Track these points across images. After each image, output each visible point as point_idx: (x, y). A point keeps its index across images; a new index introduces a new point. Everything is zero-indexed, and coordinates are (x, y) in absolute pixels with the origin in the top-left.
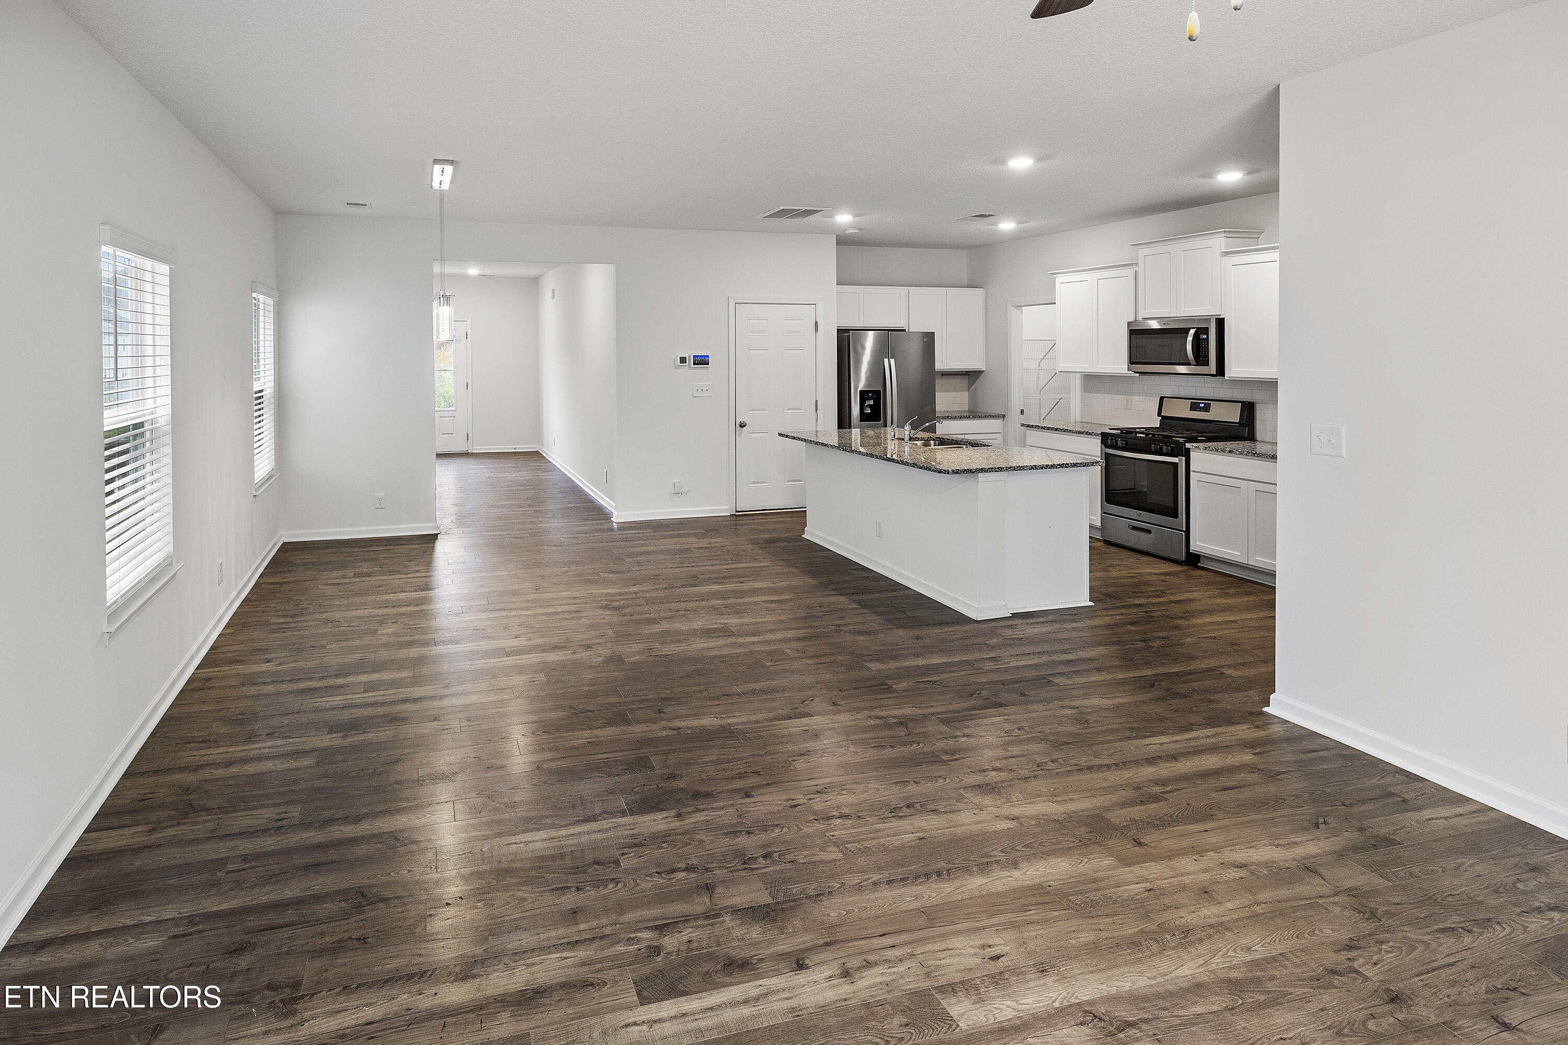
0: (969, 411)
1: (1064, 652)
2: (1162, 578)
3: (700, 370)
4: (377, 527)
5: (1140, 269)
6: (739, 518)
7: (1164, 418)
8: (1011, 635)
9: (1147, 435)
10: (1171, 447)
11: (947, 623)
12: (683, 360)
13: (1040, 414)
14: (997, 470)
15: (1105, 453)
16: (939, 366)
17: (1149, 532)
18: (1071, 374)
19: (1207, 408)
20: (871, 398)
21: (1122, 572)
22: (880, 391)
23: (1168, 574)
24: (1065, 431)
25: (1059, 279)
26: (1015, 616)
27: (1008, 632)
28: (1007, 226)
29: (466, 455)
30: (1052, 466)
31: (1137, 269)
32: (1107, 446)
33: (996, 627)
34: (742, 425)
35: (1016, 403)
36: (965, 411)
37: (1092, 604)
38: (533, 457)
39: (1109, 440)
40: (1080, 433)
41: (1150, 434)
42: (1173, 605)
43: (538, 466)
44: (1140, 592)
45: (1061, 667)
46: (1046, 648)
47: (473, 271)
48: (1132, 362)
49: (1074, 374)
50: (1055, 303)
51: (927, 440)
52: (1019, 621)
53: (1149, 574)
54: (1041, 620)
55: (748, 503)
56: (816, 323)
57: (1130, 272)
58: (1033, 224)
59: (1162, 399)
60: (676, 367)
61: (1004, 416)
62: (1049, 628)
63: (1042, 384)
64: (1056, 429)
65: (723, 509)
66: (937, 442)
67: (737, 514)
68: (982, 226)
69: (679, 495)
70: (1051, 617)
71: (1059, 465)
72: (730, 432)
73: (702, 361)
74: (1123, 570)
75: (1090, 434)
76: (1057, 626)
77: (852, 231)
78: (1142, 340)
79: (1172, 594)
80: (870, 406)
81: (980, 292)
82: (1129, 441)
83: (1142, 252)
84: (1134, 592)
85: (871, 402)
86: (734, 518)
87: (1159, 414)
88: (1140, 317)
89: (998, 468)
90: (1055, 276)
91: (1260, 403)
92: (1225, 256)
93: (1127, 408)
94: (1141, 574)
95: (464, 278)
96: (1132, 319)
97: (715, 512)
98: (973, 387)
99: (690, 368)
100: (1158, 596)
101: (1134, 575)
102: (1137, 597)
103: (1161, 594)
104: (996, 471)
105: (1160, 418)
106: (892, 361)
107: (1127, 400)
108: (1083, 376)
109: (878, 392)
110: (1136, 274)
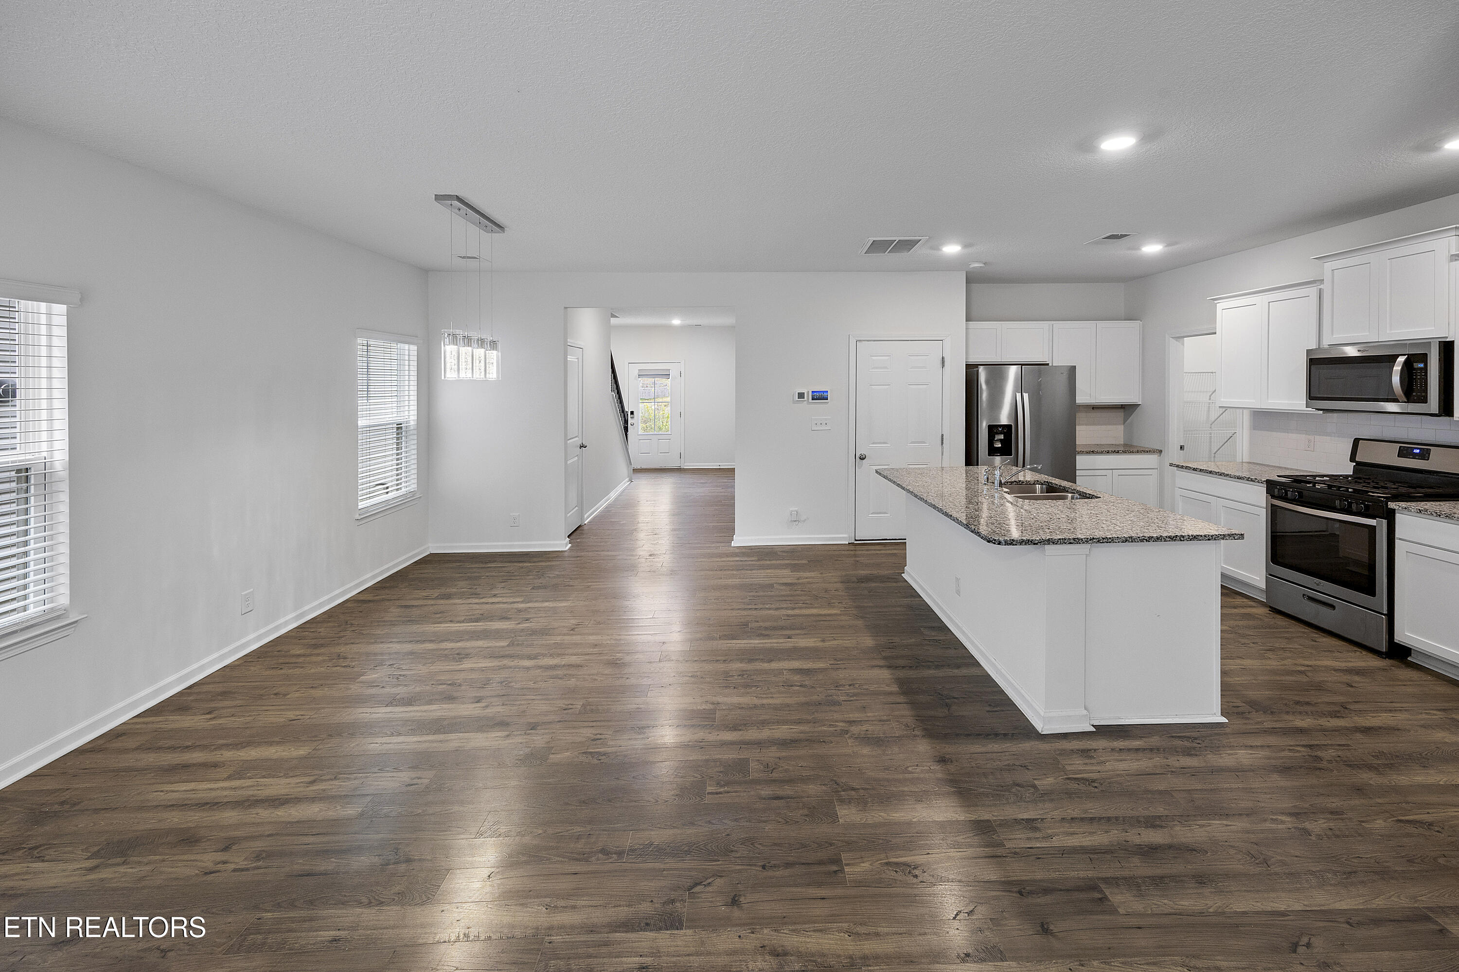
0: (1125, 445)
1: (1152, 823)
2: (1346, 678)
3: (819, 405)
4: (512, 543)
5: (1326, 287)
6: (858, 545)
7: (1358, 464)
8: (1081, 771)
9: (1330, 487)
10: (1365, 505)
11: (997, 735)
12: (801, 395)
13: (1211, 448)
14: (1072, 541)
15: (1271, 504)
16: (1080, 399)
17: (1333, 607)
18: (1238, 410)
19: (1424, 455)
20: (1001, 433)
21: (1285, 662)
22: (1011, 425)
23: (1358, 672)
24: (1221, 475)
25: (1221, 306)
26: (1103, 731)
27: (1076, 765)
28: (1152, 249)
29: (679, 470)
30: (1158, 538)
31: (1322, 287)
32: (1273, 497)
33: (1063, 752)
34: (862, 458)
35: (1175, 438)
36: (1118, 445)
37: (1224, 720)
38: (727, 474)
39: (1276, 490)
40: (1239, 478)
41: (1335, 486)
42: (1359, 736)
43: (726, 482)
44: (1308, 703)
45: (1136, 860)
46: (1124, 808)
47: (676, 322)
48: (1312, 396)
49: (1241, 410)
50: (1215, 333)
51: (1034, 484)
52: (1101, 743)
53: (1328, 669)
54: (1137, 743)
55: (867, 533)
56: (943, 358)
57: (1313, 291)
58: (1186, 245)
59: (1356, 442)
60: (794, 402)
61: (1161, 451)
62: (1144, 763)
63: (1213, 417)
64: (1211, 472)
65: (842, 537)
66: (1044, 486)
67: (855, 542)
68: (1118, 251)
69: (797, 523)
70: (1155, 741)
71: (1170, 537)
72: (850, 465)
73: (820, 397)
74: (1289, 658)
75: (1252, 480)
76: (1158, 760)
77: (976, 265)
78: (1324, 371)
79: (1360, 712)
80: (1001, 440)
81: (1136, 324)
82: (1305, 493)
83: (1329, 266)
84: (1297, 703)
85: (1002, 437)
86: (852, 548)
87: (1352, 459)
88: (1326, 342)
89: (1074, 539)
90: (1216, 302)
92: (1451, 262)
93: (1308, 449)
94: (1315, 669)
95: (670, 328)
96: (1313, 346)
97: (833, 541)
98: (1129, 421)
99: (809, 403)
100: (1335, 715)
101: (1303, 669)
102: (1300, 713)
103: (1341, 710)
104: (1070, 543)
105: (1355, 464)
106: (1026, 396)
107: (1309, 441)
108: (1252, 412)
109: (1009, 427)
110: (1320, 292)
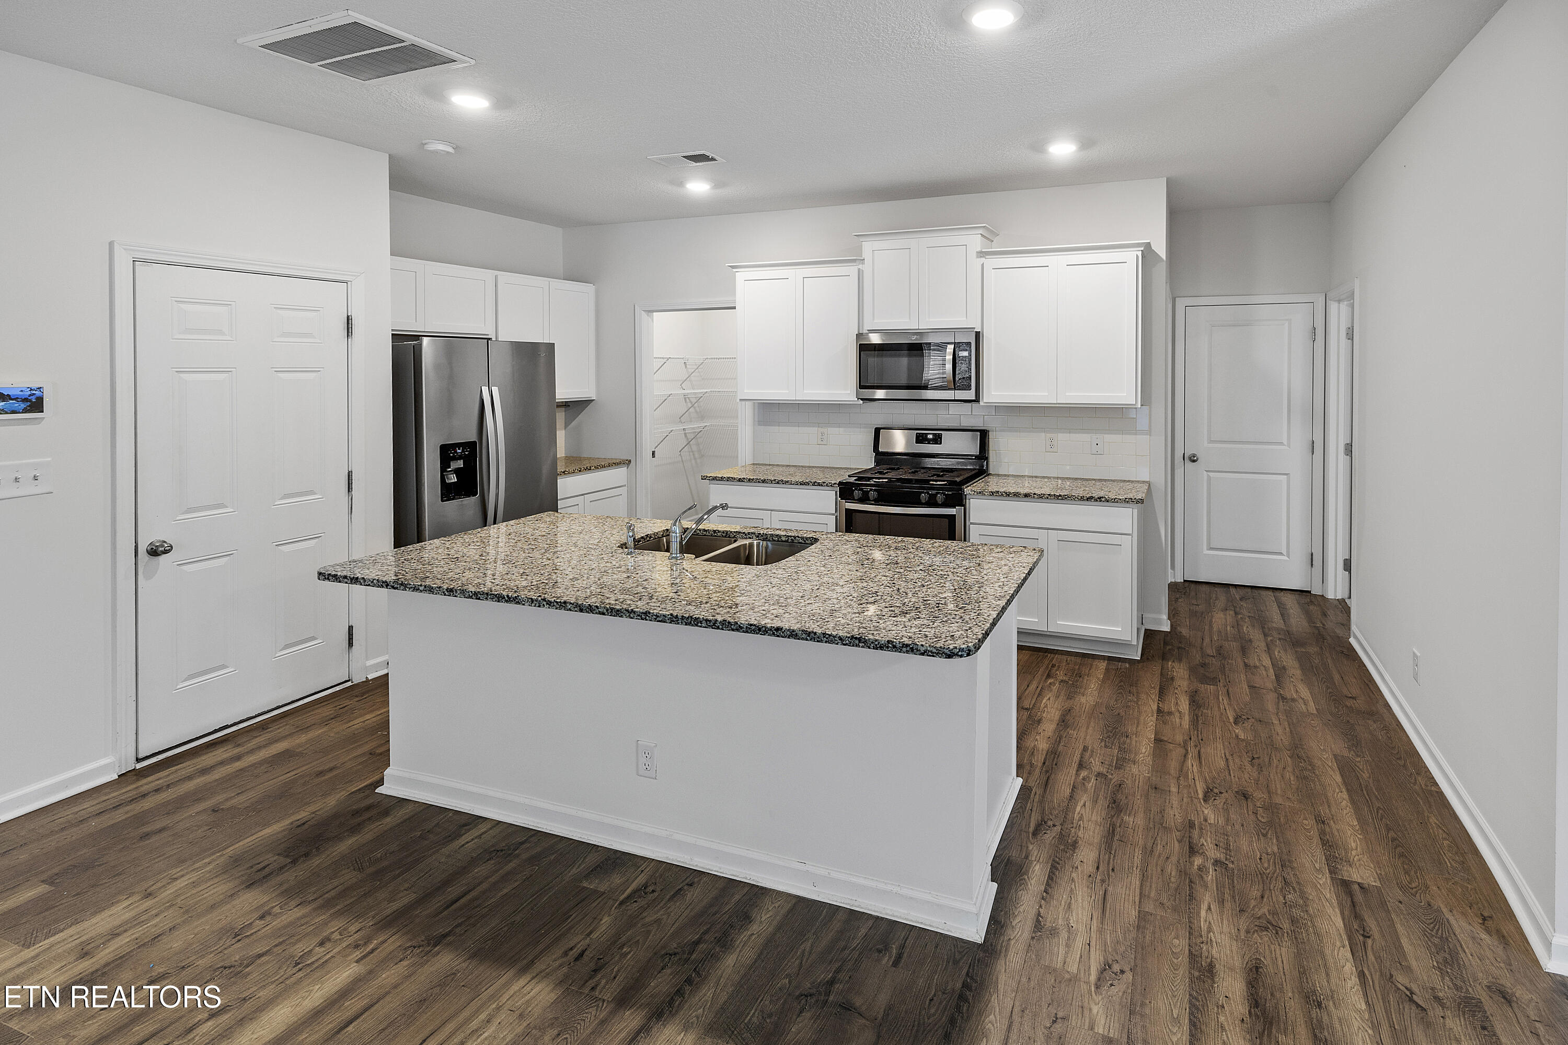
5: (867, 268)
7: (880, 454)
10: (947, 496)
15: (846, 509)
16: (561, 393)
19: (937, 440)
20: (460, 458)
22: (475, 443)
24: (778, 483)
25: (741, 276)
28: (698, 187)
31: (862, 267)
32: (850, 500)
34: (159, 553)
35: (647, 442)
40: (802, 484)
48: (862, 385)
50: (734, 308)
52: (1027, 901)
56: (348, 318)
57: (852, 270)
59: (877, 431)
61: (630, 461)
67: (138, 766)
75: (819, 485)
78: (874, 358)
80: (458, 470)
81: (589, 289)
82: (884, 491)
83: (869, 245)
85: (460, 464)
87: (876, 449)
88: (866, 328)
90: (734, 270)
91: (993, 431)
92: (981, 257)
96: (865, 331)
98: (574, 424)
105: (876, 454)
106: (495, 390)
107: (822, 434)
108: (756, 405)
109: (471, 446)
110: (860, 273)
